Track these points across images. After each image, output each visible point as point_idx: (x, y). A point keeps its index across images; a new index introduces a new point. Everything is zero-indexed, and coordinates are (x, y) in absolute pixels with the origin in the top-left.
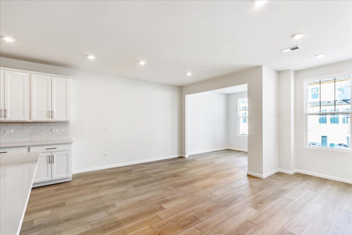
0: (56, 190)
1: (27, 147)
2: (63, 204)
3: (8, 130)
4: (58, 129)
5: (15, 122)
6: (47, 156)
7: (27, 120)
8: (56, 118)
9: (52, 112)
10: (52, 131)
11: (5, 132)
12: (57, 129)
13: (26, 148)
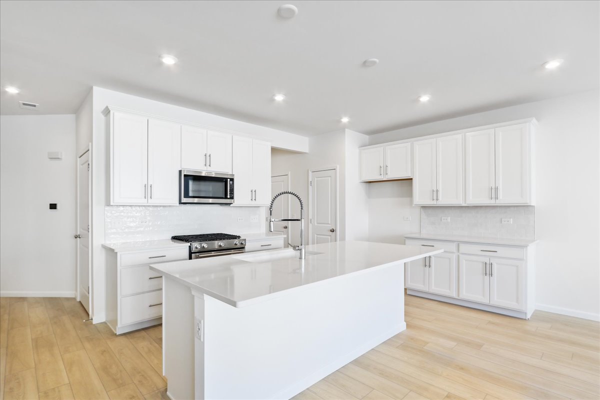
0: (490, 323)
1: (457, 243)
2: (479, 346)
3: (445, 218)
4: (512, 219)
5: (451, 206)
6: (483, 262)
7: (462, 203)
8: (503, 200)
9: (497, 189)
10: (501, 223)
11: (441, 220)
12: (510, 218)
13: (455, 244)
